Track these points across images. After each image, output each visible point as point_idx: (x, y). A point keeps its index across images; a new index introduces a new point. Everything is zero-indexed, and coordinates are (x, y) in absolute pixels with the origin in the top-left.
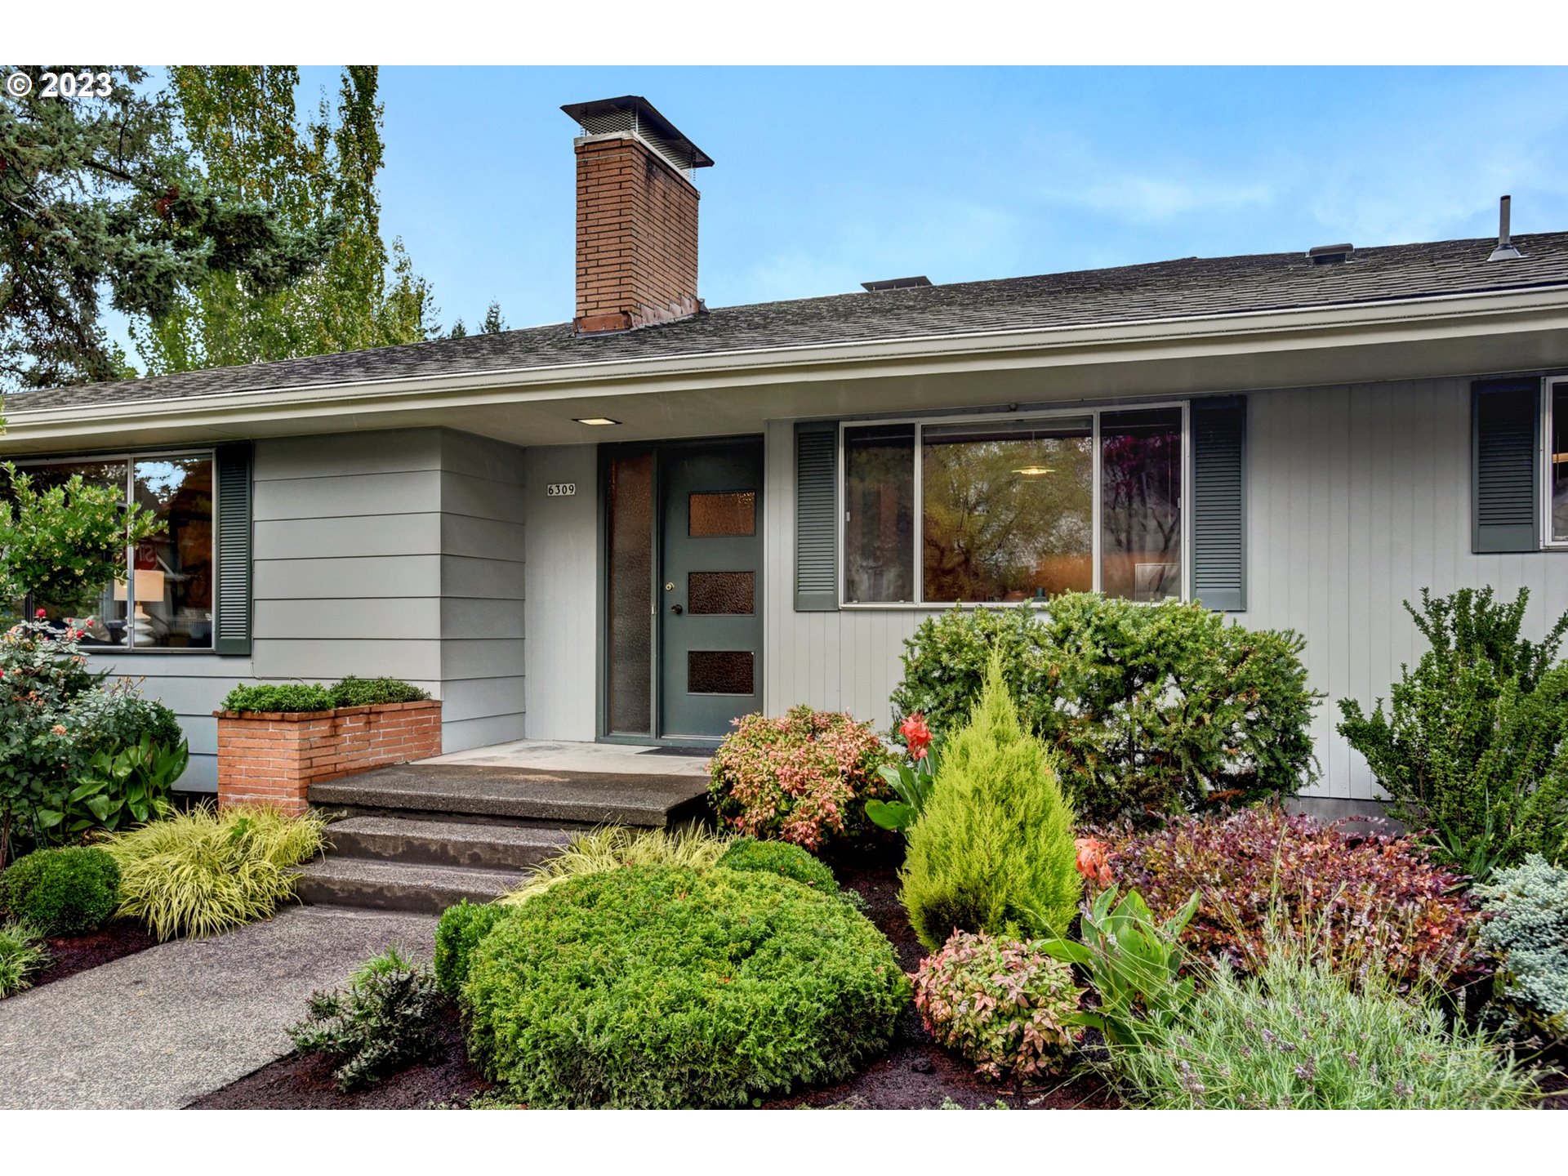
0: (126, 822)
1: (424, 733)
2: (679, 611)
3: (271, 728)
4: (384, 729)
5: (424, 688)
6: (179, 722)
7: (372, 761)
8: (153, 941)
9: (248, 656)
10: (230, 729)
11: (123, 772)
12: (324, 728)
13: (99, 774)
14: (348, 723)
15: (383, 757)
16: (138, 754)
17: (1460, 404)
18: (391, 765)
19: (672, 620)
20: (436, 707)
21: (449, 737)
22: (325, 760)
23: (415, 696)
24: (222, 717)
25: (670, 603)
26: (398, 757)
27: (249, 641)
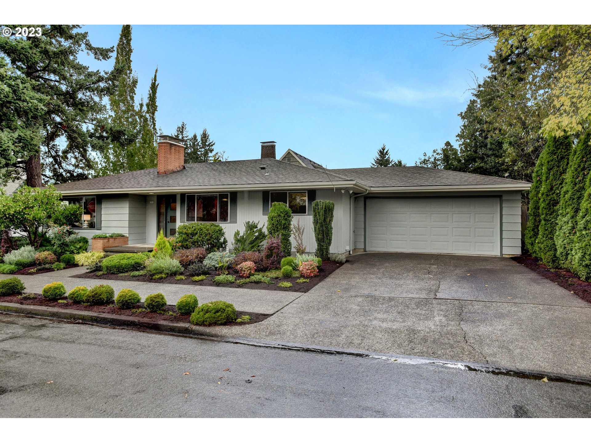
0: (79, 253)
1: (125, 242)
2: (169, 222)
3: (99, 240)
4: (117, 241)
5: (125, 235)
6: (88, 240)
7: (115, 245)
8: (79, 266)
9: (101, 230)
10: (94, 240)
11: (78, 247)
12: (107, 240)
13: (75, 247)
14: (111, 240)
15: (117, 245)
16: (81, 244)
17: (261, 195)
18: (118, 246)
19: (168, 224)
20: (128, 238)
21: (129, 242)
22: (107, 245)
23: (123, 236)
24: (92, 239)
25: (168, 221)
26: (120, 245)
27: (101, 227)
